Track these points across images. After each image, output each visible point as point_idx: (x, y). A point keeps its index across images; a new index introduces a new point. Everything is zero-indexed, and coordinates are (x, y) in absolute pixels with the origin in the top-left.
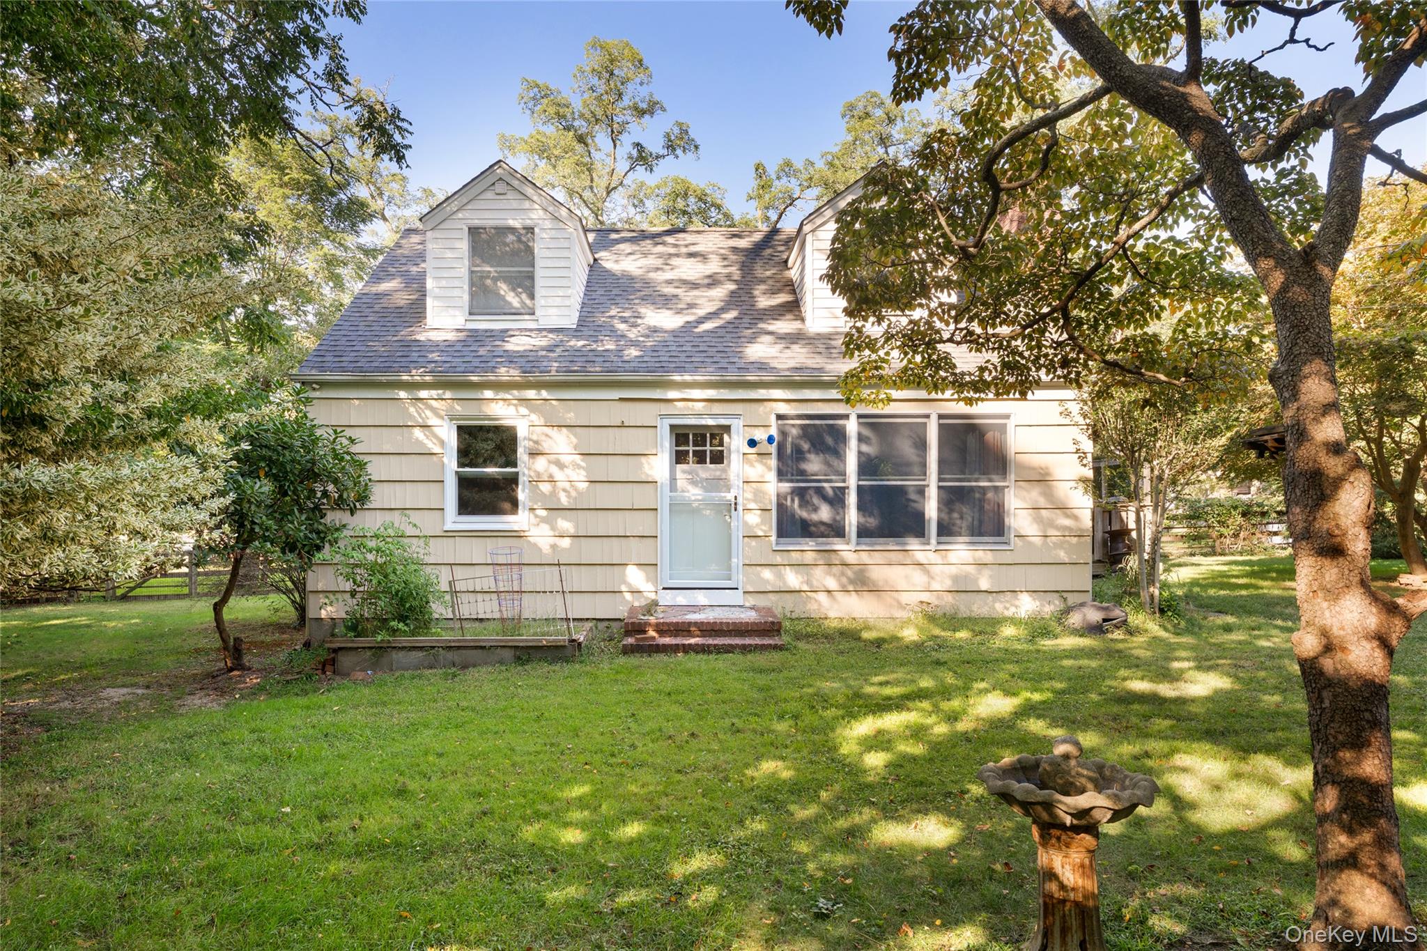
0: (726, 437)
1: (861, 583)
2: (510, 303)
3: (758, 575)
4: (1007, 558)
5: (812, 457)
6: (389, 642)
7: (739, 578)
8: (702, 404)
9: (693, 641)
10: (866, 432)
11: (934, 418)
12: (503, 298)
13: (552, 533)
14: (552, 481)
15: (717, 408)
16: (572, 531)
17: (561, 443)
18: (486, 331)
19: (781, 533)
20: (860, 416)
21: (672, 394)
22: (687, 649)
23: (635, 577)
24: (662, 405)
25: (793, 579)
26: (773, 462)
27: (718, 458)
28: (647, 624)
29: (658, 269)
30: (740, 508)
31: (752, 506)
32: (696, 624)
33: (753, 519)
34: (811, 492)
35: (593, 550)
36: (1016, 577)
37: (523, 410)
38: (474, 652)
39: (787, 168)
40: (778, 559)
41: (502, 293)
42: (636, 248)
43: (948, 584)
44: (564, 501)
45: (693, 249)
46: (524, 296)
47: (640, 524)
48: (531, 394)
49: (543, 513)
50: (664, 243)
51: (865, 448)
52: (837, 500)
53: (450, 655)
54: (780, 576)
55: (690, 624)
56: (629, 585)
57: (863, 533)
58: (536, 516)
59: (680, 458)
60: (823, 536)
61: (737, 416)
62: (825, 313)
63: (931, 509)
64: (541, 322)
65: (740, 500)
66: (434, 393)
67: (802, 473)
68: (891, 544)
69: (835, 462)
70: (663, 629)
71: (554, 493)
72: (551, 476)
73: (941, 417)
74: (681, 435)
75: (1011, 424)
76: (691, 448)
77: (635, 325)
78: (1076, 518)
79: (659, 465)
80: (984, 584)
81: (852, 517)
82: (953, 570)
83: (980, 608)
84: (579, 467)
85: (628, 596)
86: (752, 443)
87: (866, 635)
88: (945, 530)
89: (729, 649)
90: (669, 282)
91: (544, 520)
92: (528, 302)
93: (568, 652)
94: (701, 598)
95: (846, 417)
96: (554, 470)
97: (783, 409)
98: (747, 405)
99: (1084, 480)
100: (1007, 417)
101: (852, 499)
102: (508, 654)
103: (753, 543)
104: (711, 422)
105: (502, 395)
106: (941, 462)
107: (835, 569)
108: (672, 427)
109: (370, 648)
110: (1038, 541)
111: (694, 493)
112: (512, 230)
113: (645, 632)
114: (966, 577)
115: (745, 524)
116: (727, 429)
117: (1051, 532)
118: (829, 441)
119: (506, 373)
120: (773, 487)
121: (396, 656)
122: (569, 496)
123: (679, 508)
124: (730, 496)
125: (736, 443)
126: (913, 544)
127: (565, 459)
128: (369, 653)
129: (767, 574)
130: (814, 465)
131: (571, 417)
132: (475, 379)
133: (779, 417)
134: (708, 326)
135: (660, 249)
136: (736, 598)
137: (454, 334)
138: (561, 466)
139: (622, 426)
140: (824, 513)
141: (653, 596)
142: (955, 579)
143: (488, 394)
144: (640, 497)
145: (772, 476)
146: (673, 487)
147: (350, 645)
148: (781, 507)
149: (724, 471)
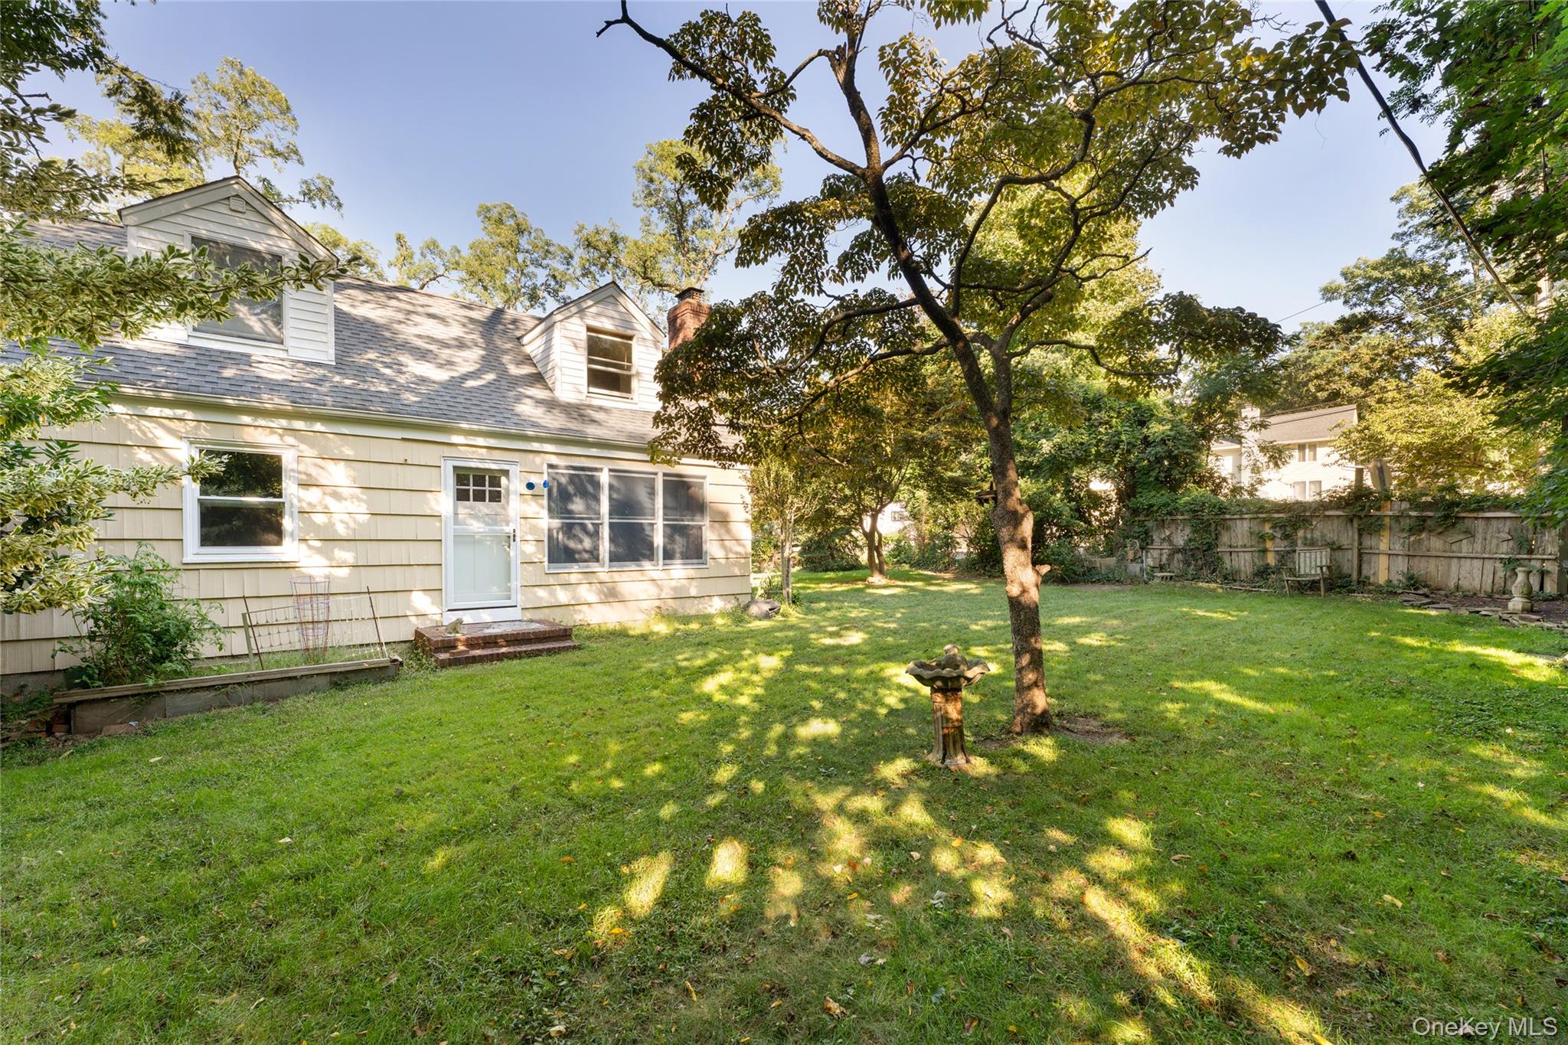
0: (504, 480)
1: (611, 595)
2: (251, 327)
3: (534, 594)
4: (705, 573)
5: (577, 500)
6: (161, 686)
7: (519, 599)
8: (484, 451)
9: (504, 650)
10: (615, 483)
11: (660, 475)
12: (241, 320)
13: (327, 563)
14: (327, 512)
15: (497, 455)
16: (351, 560)
17: (338, 475)
18: (222, 352)
19: (552, 560)
20: (611, 470)
21: (456, 439)
22: (500, 657)
23: (421, 602)
24: (446, 448)
25: (563, 596)
26: (545, 502)
27: (496, 497)
28: (457, 640)
29: (400, 322)
30: (518, 539)
31: (529, 537)
32: (501, 636)
33: (530, 548)
34: (578, 528)
35: (376, 580)
36: (711, 587)
37: (290, 440)
38: (282, 683)
39: (432, 247)
40: (551, 580)
41: (241, 315)
42: (370, 297)
43: (672, 594)
44: (342, 531)
45: (431, 310)
46: (270, 324)
47: (427, 554)
48: (299, 424)
49: (318, 544)
50: (397, 298)
51: (615, 496)
52: (595, 535)
53: (248, 691)
54: (553, 594)
55: (496, 636)
56: (414, 608)
57: (614, 558)
58: (310, 547)
59: (462, 496)
60: (585, 561)
61: (514, 463)
62: (570, 387)
63: (659, 540)
64: (291, 352)
65: (518, 533)
66: (168, 412)
67: (570, 512)
68: (633, 566)
69: (593, 504)
70: (471, 643)
71: (331, 525)
72: (326, 507)
73: (665, 475)
74: (462, 476)
75: (707, 483)
76: (472, 488)
77: (401, 372)
78: (744, 546)
79: (444, 501)
80: (693, 592)
81: (605, 547)
82: (673, 583)
83: (692, 609)
84: (359, 499)
85: (413, 619)
86: (530, 486)
87: (631, 633)
88: (668, 555)
89: (538, 653)
90: (419, 336)
91: (318, 550)
92: (275, 330)
93: (391, 672)
94: (486, 616)
95: (600, 470)
96: (330, 502)
97: (554, 460)
98: (523, 455)
99: (747, 521)
100: (704, 478)
101: (605, 532)
102: (323, 681)
103: (530, 568)
104: (494, 467)
105: (261, 422)
106: (665, 507)
107: (594, 587)
108: (455, 468)
109: (133, 696)
110: (723, 561)
111: (476, 526)
112: (255, 253)
113: (455, 647)
114: (682, 588)
115: (523, 552)
116: (506, 473)
117: (731, 555)
118: (590, 488)
119: (271, 401)
120: (545, 522)
121: (168, 700)
122: (348, 527)
123: (463, 539)
124: (509, 529)
125: (513, 485)
126: (647, 565)
127: (345, 492)
128: (133, 701)
129: (542, 593)
130: (578, 506)
131: (349, 452)
132: (230, 402)
133: (551, 466)
134: (470, 383)
135: (393, 302)
136: (515, 614)
137: (176, 348)
138: (337, 496)
139: (405, 463)
140: (587, 543)
141: (438, 618)
142: (674, 589)
143: (246, 419)
144: (425, 528)
145: (545, 513)
146: (456, 522)
147: (99, 696)
148: (550, 537)
149: (504, 508)
